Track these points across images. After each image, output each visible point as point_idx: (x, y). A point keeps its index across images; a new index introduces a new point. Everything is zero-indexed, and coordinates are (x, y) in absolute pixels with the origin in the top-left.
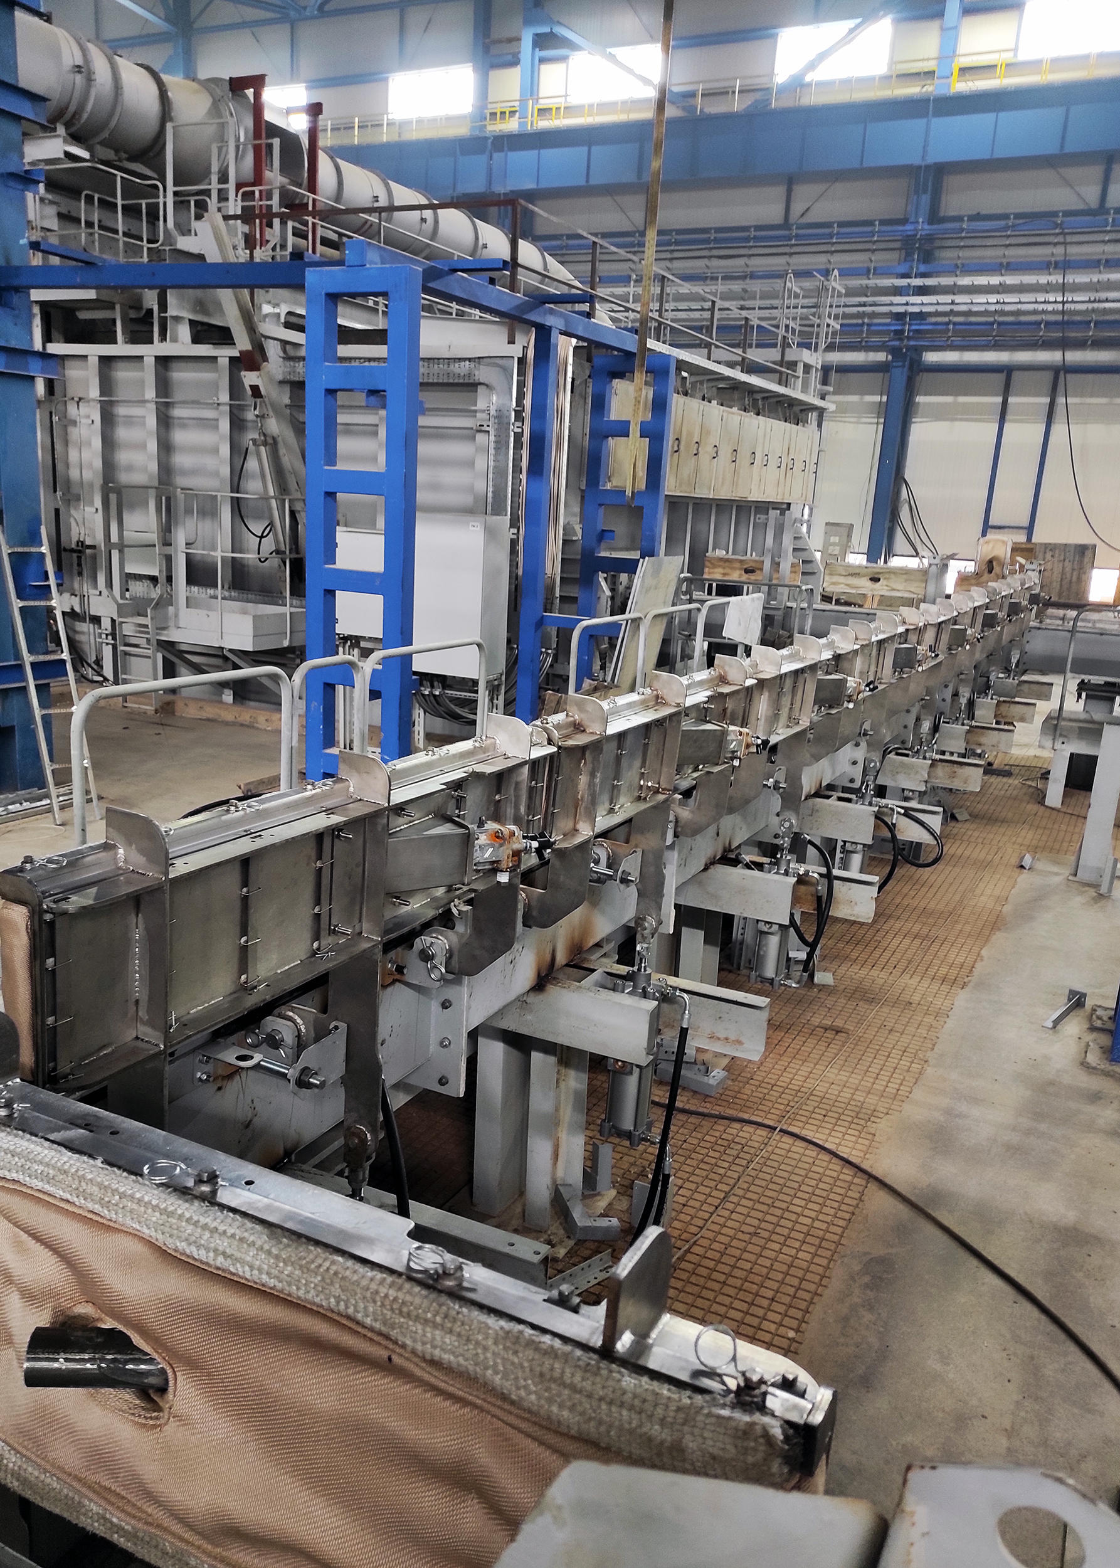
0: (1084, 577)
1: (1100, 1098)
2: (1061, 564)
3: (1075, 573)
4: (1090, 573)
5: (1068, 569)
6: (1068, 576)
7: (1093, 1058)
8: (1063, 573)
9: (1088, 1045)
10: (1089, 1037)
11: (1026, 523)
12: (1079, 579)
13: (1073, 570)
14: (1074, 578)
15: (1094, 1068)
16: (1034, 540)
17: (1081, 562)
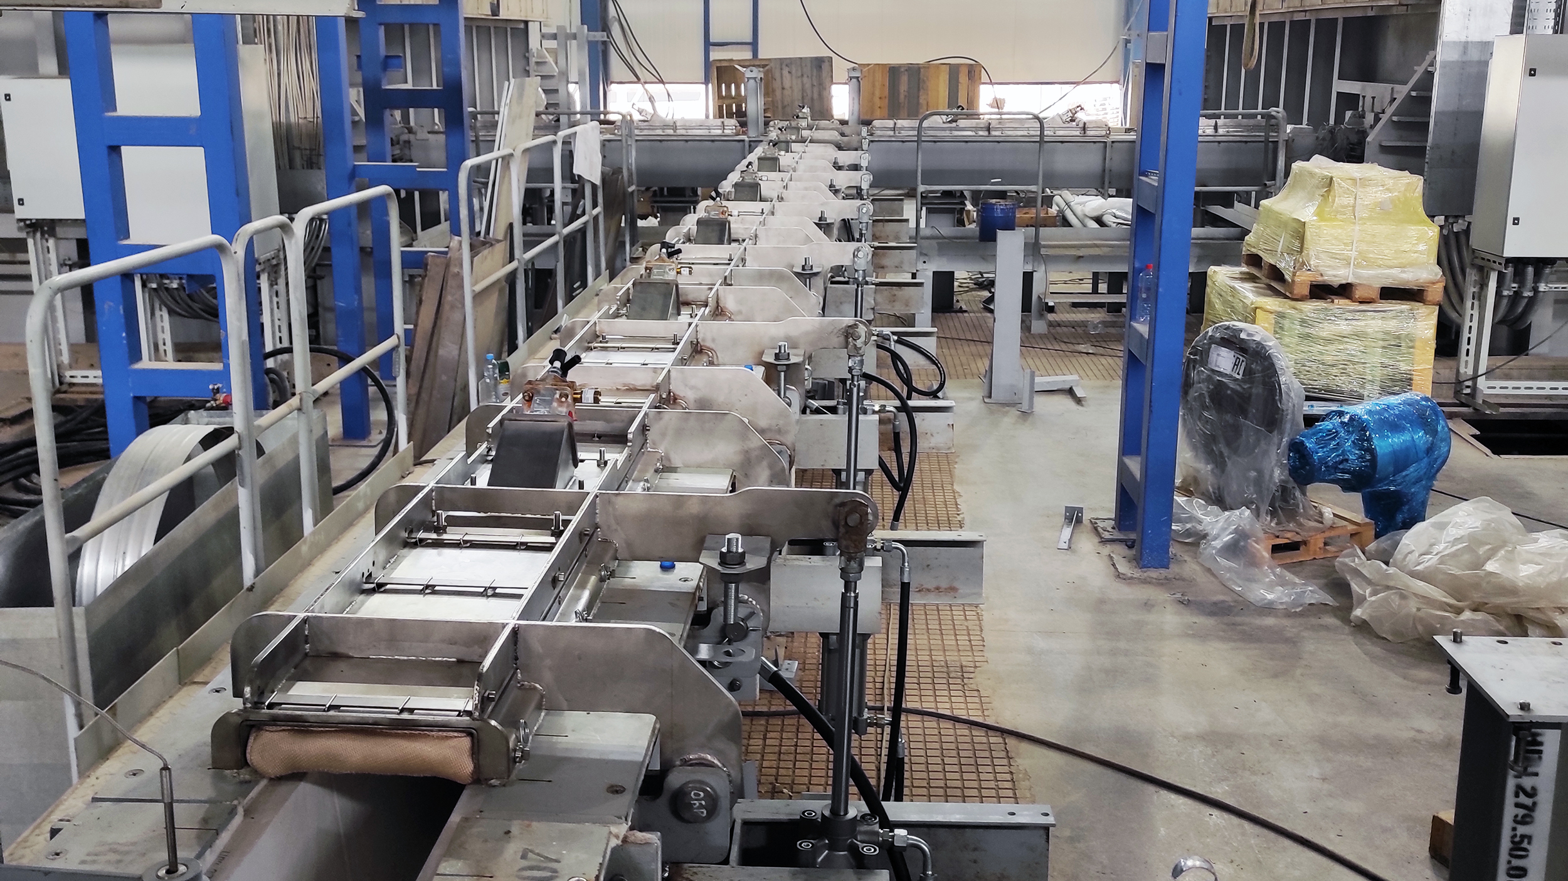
0: (825, 93)
1: (1153, 606)
2: (799, 81)
3: (816, 90)
4: (830, 87)
5: (808, 86)
6: (809, 92)
7: (1123, 568)
8: (803, 90)
9: (1111, 558)
10: (1107, 550)
11: (749, 39)
12: (820, 95)
13: (813, 86)
14: (816, 96)
15: (1131, 578)
16: (760, 57)
17: (819, 77)
